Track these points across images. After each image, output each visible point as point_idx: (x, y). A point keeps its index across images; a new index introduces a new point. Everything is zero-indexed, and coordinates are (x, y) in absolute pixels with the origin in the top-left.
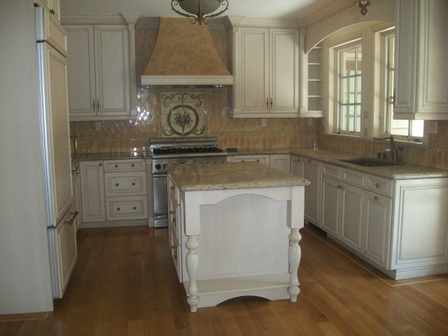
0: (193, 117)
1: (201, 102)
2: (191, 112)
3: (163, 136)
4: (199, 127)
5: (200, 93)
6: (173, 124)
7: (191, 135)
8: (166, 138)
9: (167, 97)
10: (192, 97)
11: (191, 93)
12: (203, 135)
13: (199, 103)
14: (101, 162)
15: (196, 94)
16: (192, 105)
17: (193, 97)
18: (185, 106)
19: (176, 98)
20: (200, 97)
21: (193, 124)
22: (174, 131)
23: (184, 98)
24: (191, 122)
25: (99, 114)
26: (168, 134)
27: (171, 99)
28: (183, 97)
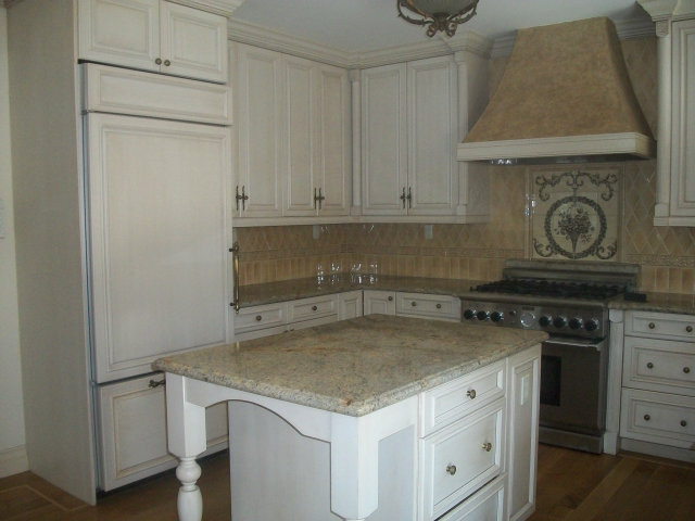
0: (594, 221)
1: (611, 190)
2: (591, 210)
3: (537, 256)
4: (605, 243)
5: (612, 172)
6: (554, 234)
7: (590, 258)
8: (540, 261)
9: (546, 182)
10: (593, 181)
11: (593, 173)
12: (612, 260)
13: (608, 194)
14: (393, 294)
15: (603, 174)
16: (594, 196)
17: (596, 181)
18: (581, 199)
19: (563, 183)
20: (611, 179)
21: (594, 236)
22: (557, 249)
23: (579, 182)
24: (590, 232)
25: (411, 211)
26: (546, 252)
27: (553, 185)
28: (575, 182)
